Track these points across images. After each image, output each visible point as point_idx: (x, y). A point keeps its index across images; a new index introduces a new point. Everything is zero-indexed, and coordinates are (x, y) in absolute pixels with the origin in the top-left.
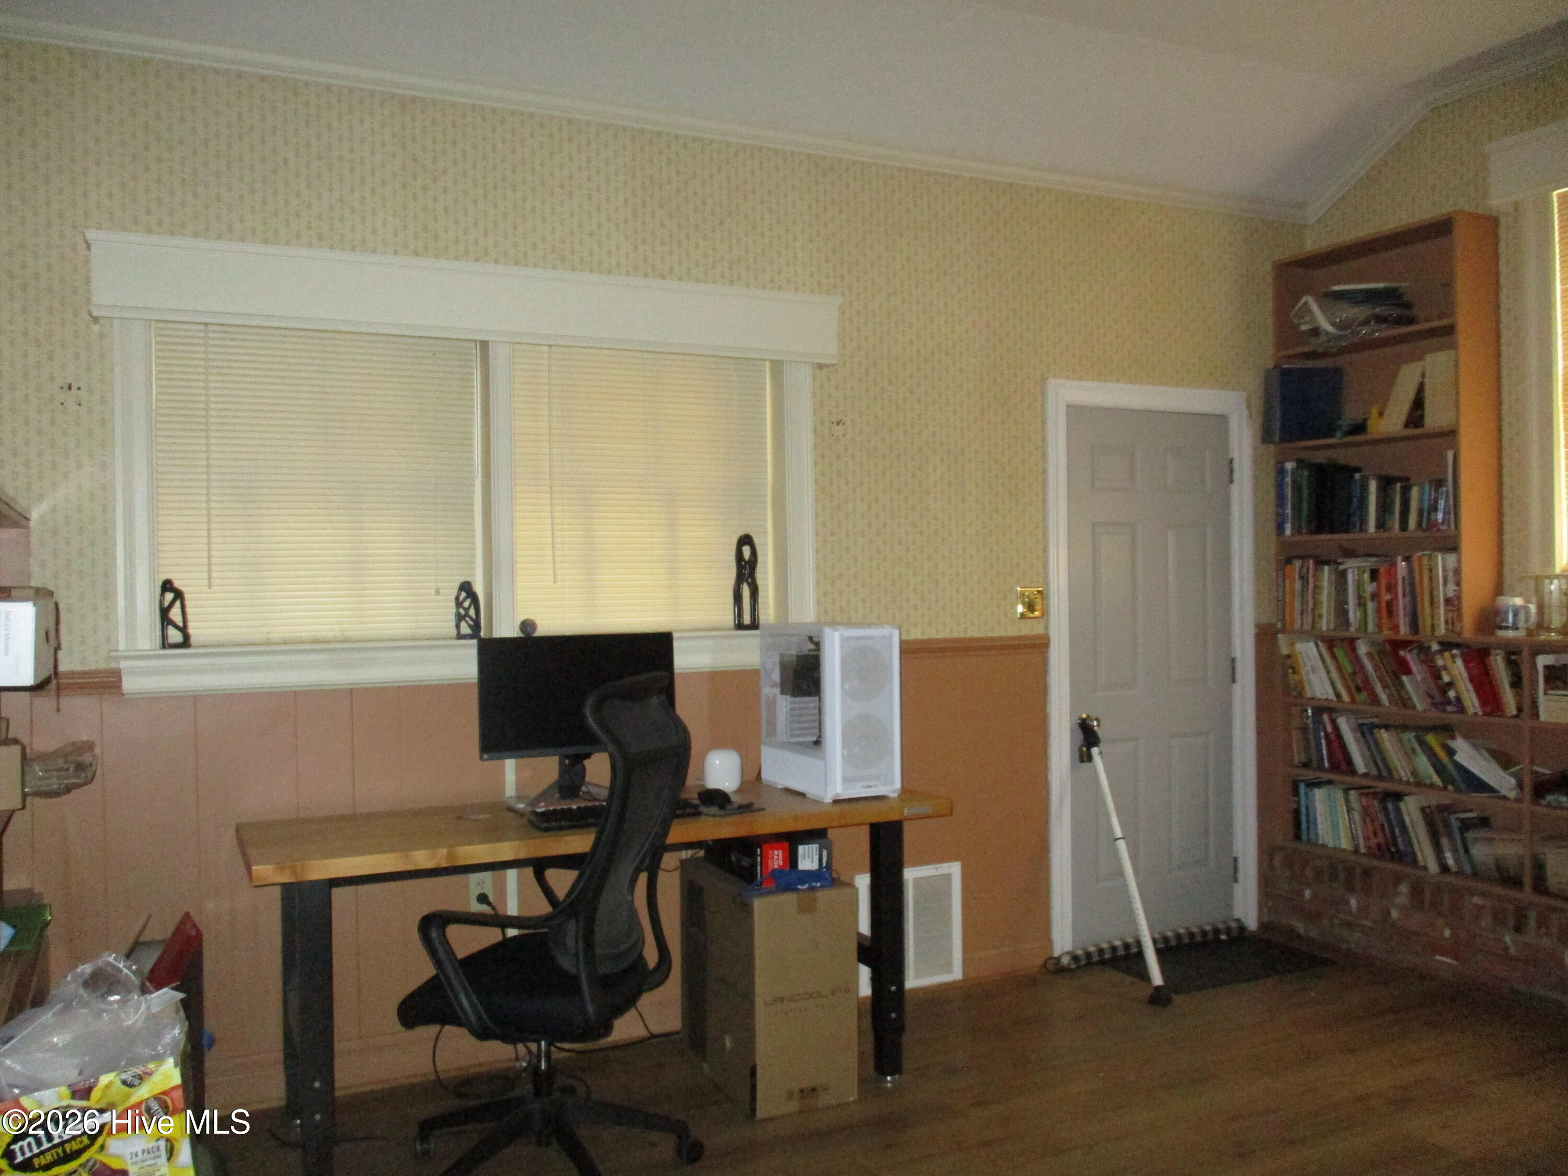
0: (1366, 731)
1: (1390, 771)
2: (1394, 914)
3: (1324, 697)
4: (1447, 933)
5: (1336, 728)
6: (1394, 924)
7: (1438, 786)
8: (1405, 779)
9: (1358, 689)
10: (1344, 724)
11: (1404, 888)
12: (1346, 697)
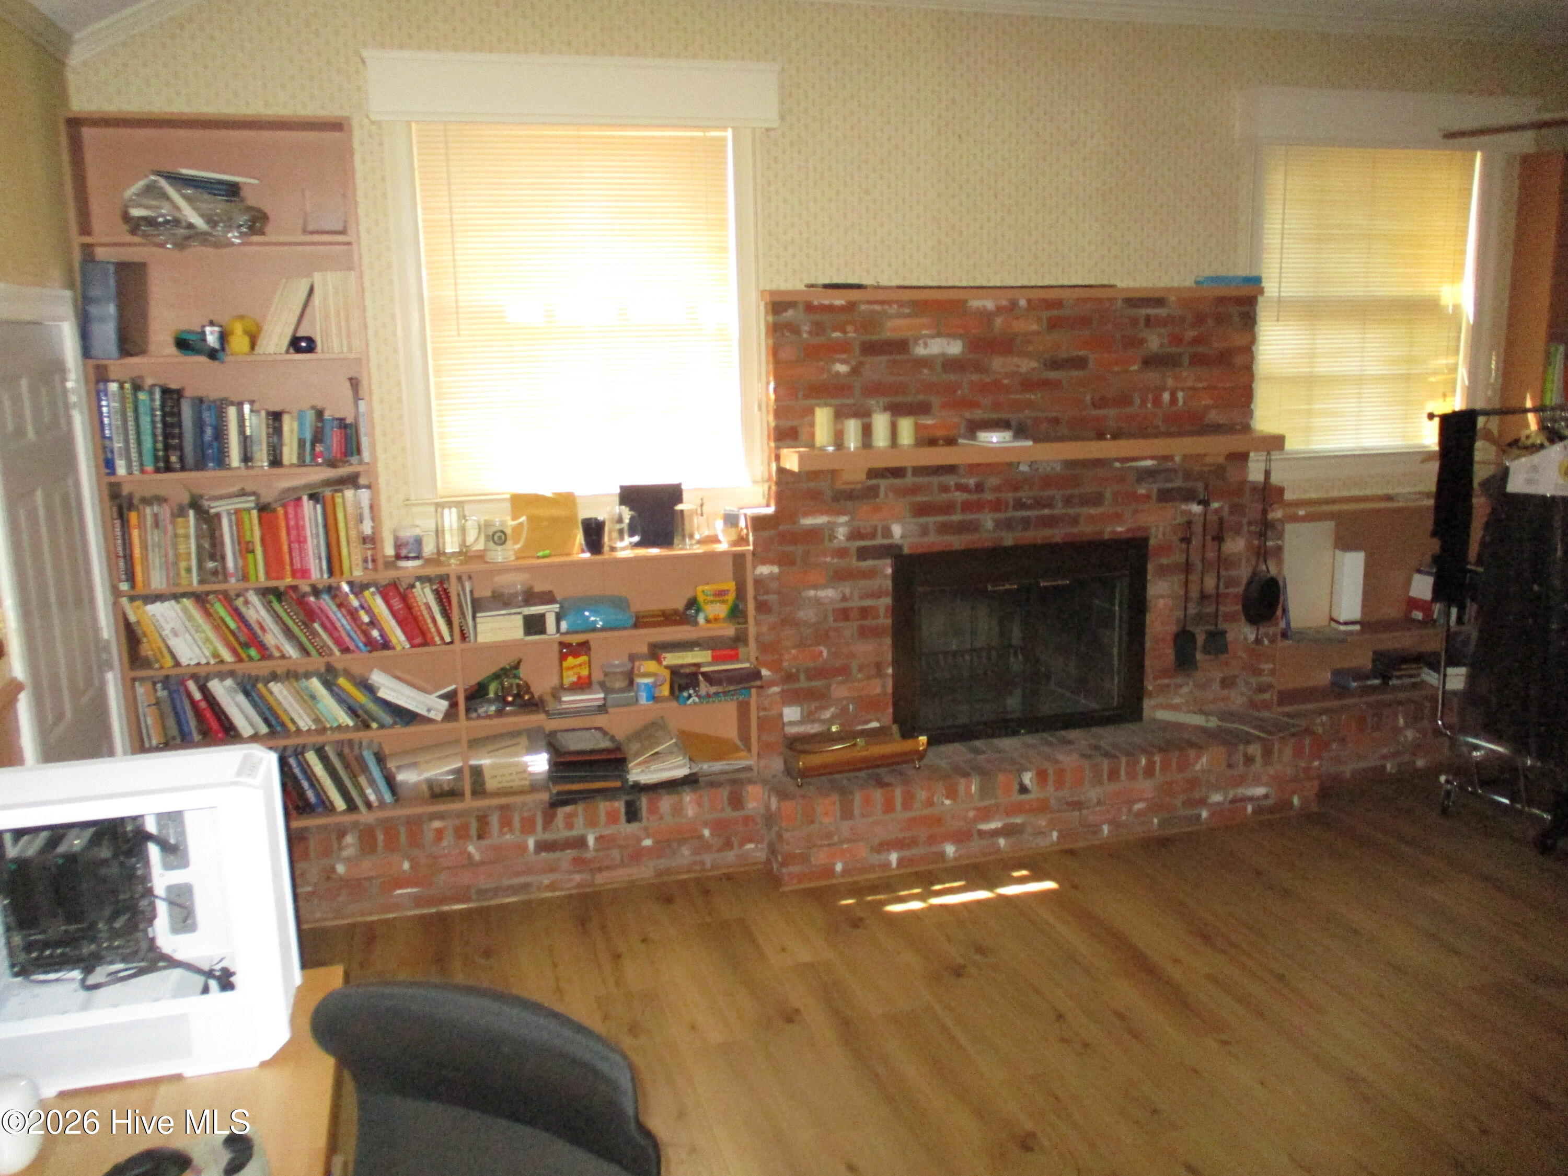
0: (248, 687)
1: (283, 725)
2: (341, 869)
3: (193, 663)
4: (406, 866)
5: (208, 696)
6: (341, 879)
7: (347, 726)
8: (305, 729)
9: (245, 646)
10: (218, 688)
11: (349, 839)
12: (227, 656)
